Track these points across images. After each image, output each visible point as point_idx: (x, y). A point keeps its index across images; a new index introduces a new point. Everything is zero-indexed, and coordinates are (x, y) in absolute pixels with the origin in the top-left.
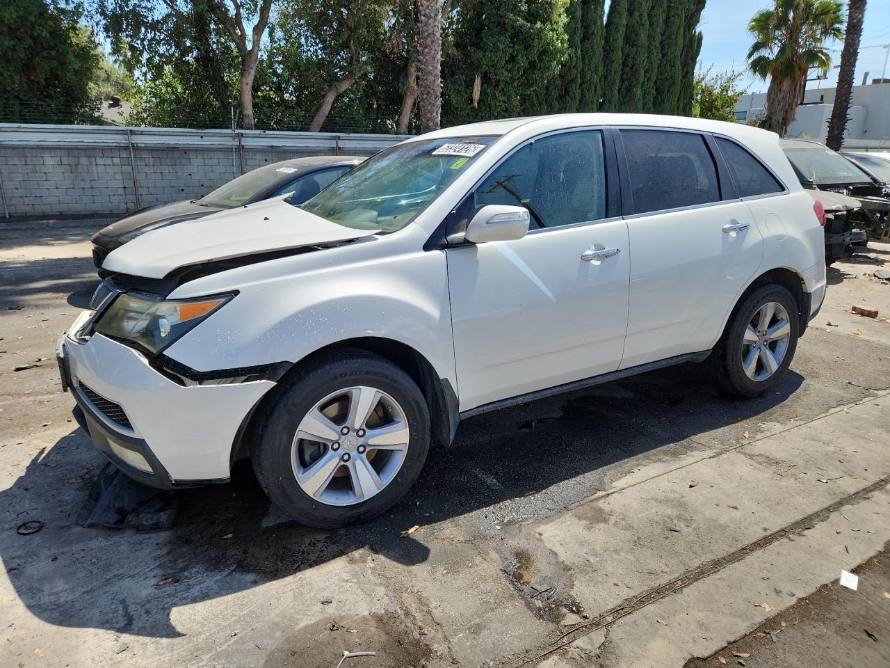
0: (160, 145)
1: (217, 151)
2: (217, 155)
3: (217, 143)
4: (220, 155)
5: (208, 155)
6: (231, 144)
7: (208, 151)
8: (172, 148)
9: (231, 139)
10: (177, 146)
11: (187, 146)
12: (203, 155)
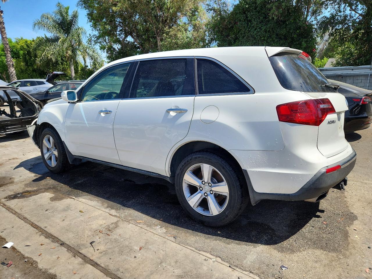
0: (334, 75)
1: (362, 76)
2: (361, 78)
3: (363, 72)
4: (363, 78)
5: (356, 78)
6: (369, 72)
7: (357, 76)
8: (340, 75)
9: (370, 70)
10: (342, 75)
11: (347, 74)
12: (354, 78)
